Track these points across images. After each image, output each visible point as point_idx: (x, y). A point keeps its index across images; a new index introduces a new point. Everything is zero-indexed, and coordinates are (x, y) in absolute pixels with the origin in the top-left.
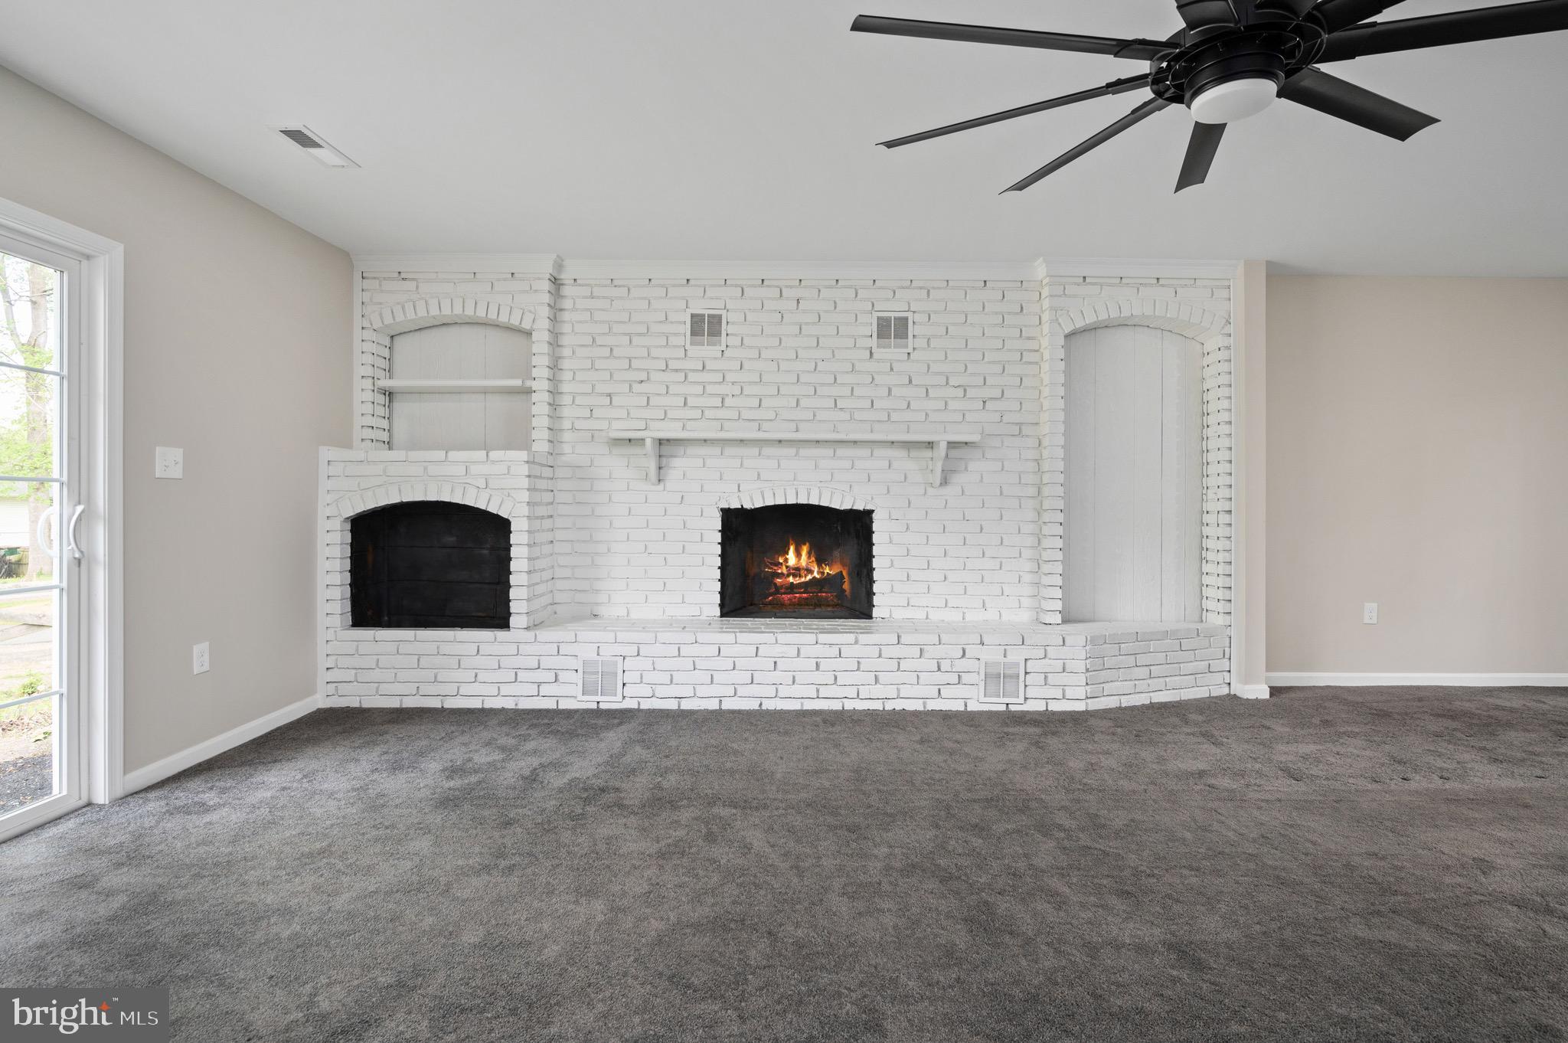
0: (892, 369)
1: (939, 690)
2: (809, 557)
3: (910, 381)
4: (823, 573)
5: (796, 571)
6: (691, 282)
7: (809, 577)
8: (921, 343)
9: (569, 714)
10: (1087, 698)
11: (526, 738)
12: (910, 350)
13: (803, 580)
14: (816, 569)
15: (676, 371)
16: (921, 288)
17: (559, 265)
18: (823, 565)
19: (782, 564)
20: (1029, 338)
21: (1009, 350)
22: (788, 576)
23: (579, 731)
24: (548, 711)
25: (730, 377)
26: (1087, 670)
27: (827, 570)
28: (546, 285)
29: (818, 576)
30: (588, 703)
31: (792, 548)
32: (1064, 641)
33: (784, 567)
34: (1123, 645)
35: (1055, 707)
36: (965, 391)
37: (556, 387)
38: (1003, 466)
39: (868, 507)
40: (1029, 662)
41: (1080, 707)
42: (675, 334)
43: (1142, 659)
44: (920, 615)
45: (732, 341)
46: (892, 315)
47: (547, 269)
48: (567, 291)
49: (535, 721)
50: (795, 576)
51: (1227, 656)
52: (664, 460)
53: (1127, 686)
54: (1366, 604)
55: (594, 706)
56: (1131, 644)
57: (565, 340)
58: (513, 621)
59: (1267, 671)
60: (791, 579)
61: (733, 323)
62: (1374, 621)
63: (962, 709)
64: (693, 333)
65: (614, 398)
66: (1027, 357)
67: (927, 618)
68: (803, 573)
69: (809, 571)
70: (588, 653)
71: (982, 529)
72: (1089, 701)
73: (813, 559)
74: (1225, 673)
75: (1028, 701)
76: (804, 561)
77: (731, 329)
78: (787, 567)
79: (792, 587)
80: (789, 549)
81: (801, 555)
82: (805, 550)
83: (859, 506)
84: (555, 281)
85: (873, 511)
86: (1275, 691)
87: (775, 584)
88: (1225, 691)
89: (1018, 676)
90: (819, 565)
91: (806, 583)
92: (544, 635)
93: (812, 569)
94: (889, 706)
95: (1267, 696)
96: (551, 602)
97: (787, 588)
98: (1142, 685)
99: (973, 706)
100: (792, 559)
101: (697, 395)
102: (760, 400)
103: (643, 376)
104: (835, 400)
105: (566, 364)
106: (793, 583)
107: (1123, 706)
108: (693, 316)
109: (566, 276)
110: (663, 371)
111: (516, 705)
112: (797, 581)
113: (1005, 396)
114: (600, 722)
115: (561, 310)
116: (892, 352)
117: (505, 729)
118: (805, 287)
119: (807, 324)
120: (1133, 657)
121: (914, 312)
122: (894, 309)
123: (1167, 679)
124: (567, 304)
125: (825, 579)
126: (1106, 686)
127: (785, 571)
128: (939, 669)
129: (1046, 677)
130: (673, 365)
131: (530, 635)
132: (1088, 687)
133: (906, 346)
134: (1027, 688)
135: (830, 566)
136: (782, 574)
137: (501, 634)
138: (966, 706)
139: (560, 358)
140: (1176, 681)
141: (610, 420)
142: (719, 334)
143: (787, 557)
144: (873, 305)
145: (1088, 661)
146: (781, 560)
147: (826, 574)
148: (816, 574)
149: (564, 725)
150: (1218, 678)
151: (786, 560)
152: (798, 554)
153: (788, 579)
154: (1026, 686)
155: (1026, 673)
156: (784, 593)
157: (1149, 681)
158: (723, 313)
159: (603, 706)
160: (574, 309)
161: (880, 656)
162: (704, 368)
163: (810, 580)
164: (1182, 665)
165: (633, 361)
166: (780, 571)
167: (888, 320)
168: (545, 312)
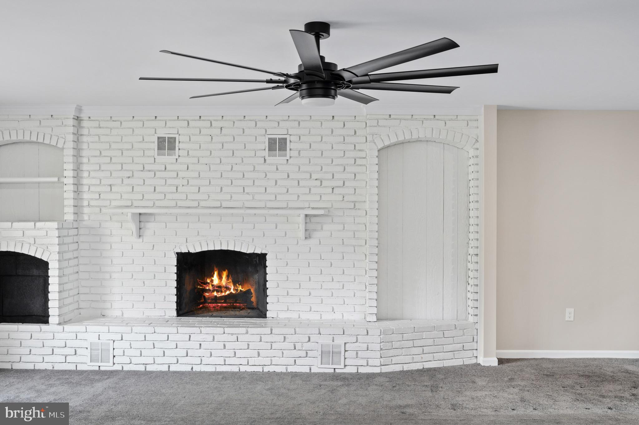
0: (277, 169)
1: (295, 361)
2: (228, 279)
3: (288, 176)
4: (237, 290)
5: (219, 288)
6: (158, 118)
7: (228, 292)
8: (295, 153)
9: (82, 372)
10: (381, 365)
11: (51, 386)
12: (288, 158)
13: (223, 294)
14: (232, 287)
15: (149, 171)
16: (295, 121)
17: (79, 109)
18: (237, 285)
19: (209, 283)
20: (360, 150)
21: (348, 158)
22: (213, 291)
23: (83, 382)
24: (70, 371)
25: (181, 174)
26: (381, 349)
27: (240, 288)
28: (71, 122)
29: (234, 292)
30: (94, 367)
31: (216, 273)
32: (368, 333)
33: (211, 286)
34: (405, 334)
35: (362, 370)
36: (321, 182)
37: (78, 181)
38: (344, 227)
39: (263, 252)
40: (347, 345)
41: (377, 370)
42: (149, 149)
43: (417, 343)
44: (294, 315)
45: (182, 153)
46: (277, 137)
47: (72, 113)
48: (85, 124)
49: (61, 377)
50: (218, 291)
51: (475, 340)
52: (142, 224)
53: (408, 359)
54: (567, 309)
55: (97, 368)
56: (410, 334)
57: (84, 153)
58: (51, 319)
59: (497, 349)
60: (215, 294)
61: (183, 142)
62: (572, 319)
63: (308, 371)
64: (159, 148)
65: (113, 187)
66: (359, 162)
67: (299, 317)
68: (223, 290)
69: (228, 288)
70: (93, 338)
71: (331, 264)
72: (383, 367)
73: (230, 280)
74: (474, 351)
75: (347, 367)
76: (224, 282)
77: (181, 146)
78: (212, 285)
79: (216, 299)
80: (214, 274)
81: (222, 278)
82: (225, 274)
83: (258, 251)
84: (78, 119)
85: (266, 254)
86: (501, 361)
87: (204, 297)
88: (474, 361)
89: (340, 353)
90: (235, 284)
91: (225, 296)
92: (67, 327)
93: (230, 287)
94: (266, 369)
95: (497, 365)
96: (77, 307)
97: (212, 299)
98: (417, 358)
99: (315, 370)
100: (216, 280)
101: (162, 186)
102: (199, 188)
103: (130, 174)
104: (244, 188)
105: (85, 167)
106: (216, 296)
107: (405, 370)
108: (159, 138)
109: (84, 116)
110: (142, 171)
111: (53, 367)
112: (219, 295)
113: (346, 185)
114: (97, 377)
115: (82, 135)
116: (278, 159)
117: (42, 381)
118: (226, 120)
119: (226, 142)
120: (412, 341)
121: (290, 135)
122: (278, 133)
123: (435, 354)
124: (85, 131)
125: (238, 294)
126: (394, 359)
127: (211, 288)
128: (295, 348)
129: (357, 353)
130: (147, 167)
131: (61, 327)
132: (381, 359)
133: (286, 156)
134: (346, 359)
135: (242, 284)
136: (209, 290)
137: (44, 327)
138: (310, 369)
139: (81, 163)
140: (441, 356)
141: (110, 201)
142: (174, 149)
143: (213, 279)
144: (266, 131)
145: (381, 344)
146: (208, 281)
147: (239, 291)
148: (232, 291)
149: (76, 378)
150: (469, 354)
151: (212, 281)
152: (220, 277)
153: (213, 294)
154: (345, 358)
155: (346, 351)
156: (211, 303)
157: (422, 356)
158: (177, 136)
159: (102, 369)
160: (89, 135)
161: (261, 341)
162: (165, 169)
163: (228, 294)
164: (444, 346)
165: (124, 165)
166: (207, 288)
167: (275, 140)
168: (71, 137)
